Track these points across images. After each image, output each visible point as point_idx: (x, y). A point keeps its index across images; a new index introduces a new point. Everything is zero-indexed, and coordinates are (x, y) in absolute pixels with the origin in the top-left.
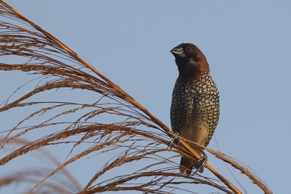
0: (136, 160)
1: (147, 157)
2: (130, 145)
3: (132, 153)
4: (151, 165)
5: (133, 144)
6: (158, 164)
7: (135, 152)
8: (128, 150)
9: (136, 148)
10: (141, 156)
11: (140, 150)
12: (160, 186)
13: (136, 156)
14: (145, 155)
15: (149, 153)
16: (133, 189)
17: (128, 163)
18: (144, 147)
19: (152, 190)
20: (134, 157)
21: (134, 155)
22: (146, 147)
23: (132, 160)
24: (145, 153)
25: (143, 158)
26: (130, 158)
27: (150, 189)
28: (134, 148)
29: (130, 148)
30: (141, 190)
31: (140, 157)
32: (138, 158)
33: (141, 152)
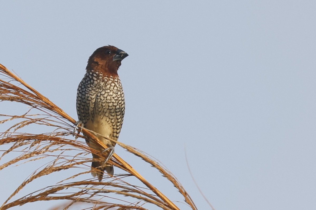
0: (63, 170)
1: (75, 167)
2: (59, 155)
3: (60, 163)
4: (79, 174)
5: (61, 153)
6: (86, 173)
7: (63, 162)
8: (56, 160)
9: (64, 158)
10: (69, 165)
11: (69, 160)
12: (91, 195)
13: (63, 166)
14: (73, 165)
15: (78, 163)
16: (64, 198)
17: (56, 172)
18: (73, 157)
19: (81, 199)
20: (62, 167)
21: (62, 165)
22: (74, 157)
23: (60, 169)
24: (73, 163)
25: (71, 168)
26: (58, 167)
27: (79, 197)
28: (63, 158)
29: (58, 157)
30: (72, 199)
31: (67, 167)
32: (65, 167)
33: (69, 162)
